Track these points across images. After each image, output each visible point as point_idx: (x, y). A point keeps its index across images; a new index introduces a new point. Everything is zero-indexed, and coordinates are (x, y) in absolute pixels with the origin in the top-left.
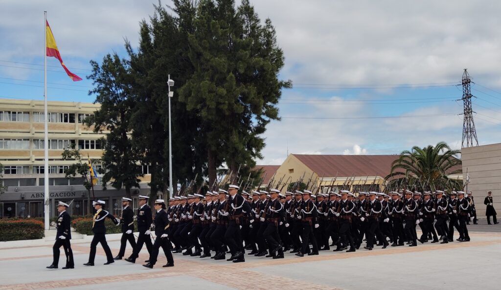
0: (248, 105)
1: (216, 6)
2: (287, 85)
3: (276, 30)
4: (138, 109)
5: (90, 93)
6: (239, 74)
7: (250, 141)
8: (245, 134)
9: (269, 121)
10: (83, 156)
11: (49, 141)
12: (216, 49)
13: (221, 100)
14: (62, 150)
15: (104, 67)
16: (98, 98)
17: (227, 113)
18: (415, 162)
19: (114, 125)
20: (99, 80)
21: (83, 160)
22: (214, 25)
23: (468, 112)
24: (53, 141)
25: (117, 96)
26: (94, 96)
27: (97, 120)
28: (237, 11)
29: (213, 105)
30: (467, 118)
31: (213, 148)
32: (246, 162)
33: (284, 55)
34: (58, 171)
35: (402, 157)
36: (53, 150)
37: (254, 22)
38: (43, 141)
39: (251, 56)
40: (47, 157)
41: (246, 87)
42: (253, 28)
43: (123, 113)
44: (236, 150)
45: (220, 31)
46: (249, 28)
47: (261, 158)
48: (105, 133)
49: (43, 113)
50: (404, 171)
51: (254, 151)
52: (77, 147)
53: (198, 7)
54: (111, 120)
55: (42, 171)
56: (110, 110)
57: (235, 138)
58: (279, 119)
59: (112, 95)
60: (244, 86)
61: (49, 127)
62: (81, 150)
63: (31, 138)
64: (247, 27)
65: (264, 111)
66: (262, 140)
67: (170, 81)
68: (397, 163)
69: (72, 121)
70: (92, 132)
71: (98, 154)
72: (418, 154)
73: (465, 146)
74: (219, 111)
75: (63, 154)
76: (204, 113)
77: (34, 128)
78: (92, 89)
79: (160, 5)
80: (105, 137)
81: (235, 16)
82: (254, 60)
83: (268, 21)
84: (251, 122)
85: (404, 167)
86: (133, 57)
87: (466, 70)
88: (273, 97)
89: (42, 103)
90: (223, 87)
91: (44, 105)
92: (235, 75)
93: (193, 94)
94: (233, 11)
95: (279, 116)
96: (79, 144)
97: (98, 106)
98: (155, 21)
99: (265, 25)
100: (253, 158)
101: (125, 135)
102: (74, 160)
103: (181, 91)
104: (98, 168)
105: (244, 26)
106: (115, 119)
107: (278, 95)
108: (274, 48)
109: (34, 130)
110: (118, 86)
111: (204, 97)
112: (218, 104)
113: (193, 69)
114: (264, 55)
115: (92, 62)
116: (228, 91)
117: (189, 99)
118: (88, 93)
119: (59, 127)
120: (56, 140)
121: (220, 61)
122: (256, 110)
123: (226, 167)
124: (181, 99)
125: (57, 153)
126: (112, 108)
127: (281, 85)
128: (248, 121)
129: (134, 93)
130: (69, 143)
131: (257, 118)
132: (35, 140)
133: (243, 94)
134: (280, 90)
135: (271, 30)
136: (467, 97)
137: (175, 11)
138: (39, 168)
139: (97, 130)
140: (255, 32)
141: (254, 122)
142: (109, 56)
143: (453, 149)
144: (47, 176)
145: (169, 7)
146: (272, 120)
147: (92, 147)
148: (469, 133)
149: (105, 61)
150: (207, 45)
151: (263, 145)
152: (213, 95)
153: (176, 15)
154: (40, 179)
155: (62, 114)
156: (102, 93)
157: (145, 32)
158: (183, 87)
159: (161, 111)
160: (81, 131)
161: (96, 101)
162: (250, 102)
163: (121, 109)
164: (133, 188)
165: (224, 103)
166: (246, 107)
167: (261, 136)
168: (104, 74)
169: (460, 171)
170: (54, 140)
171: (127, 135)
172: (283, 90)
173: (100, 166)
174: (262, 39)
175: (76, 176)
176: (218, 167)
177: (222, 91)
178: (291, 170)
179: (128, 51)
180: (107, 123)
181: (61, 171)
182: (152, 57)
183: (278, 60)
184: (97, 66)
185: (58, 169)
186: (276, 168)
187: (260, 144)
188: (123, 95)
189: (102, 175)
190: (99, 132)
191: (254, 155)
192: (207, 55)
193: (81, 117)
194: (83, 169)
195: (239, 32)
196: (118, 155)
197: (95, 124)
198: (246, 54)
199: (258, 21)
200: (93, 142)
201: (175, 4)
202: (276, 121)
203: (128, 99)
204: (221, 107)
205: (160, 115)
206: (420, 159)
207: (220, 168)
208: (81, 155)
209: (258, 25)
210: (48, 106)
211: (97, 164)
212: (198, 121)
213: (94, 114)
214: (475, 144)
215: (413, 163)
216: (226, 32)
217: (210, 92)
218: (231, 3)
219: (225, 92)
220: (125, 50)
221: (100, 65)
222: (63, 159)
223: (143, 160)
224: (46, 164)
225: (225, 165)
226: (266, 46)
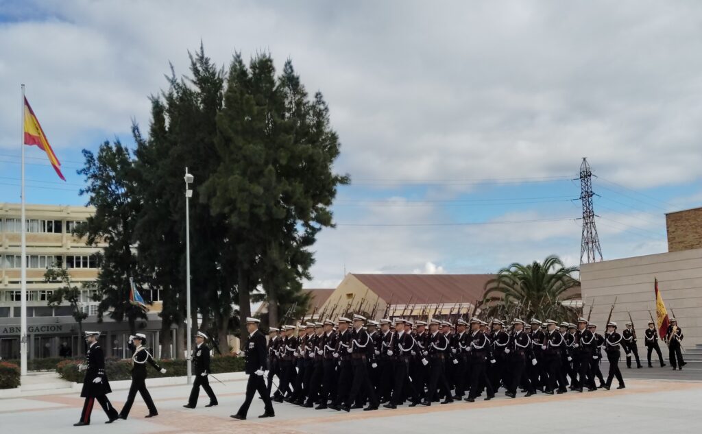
0: (293, 207)
1: (250, 76)
2: (344, 180)
3: (329, 107)
4: (145, 214)
5: (82, 192)
6: (280, 166)
7: (294, 256)
8: (288, 246)
9: (320, 229)
10: (73, 277)
11: (27, 257)
12: (251, 133)
13: (256, 202)
14: (44, 270)
15: (100, 158)
16: (92, 199)
17: (264, 219)
18: (517, 284)
19: (114, 235)
20: (94, 176)
21: (72, 282)
22: (248, 101)
23: (588, 216)
24: (33, 258)
25: (118, 197)
26: (87, 197)
27: (90, 228)
28: (278, 83)
29: (245, 208)
30: (587, 223)
31: (246, 266)
32: (289, 283)
33: (339, 141)
34: (39, 298)
35: (499, 278)
36: (33, 269)
37: (299, 97)
38: (19, 257)
39: (296, 142)
40: (24, 279)
41: (290, 184)
42: (299, 104)
43: (125, 219)
44: (275, 269)
45: (256, 108)
46: (294, 104)
47: (309, 278)
48: (101, 246)
49: (19, 220)
50: (502, 295)
51: (300, 269)
52: (64, 265)
53: (227, 76)
54: (110, 228)
55: (18, 298)
56: (109, 216)
57: (274, 254)
58: (333, 226)
59: (112, 195)
60: (287, 182)
61: (27, 239)
62: (70, 269)
63: (4, 253)
64: (291, 103)
65: (313, 215)
66: (310, 255)
67: (188, 176)
68: (494, 285)
69: (58, 230)
70: (84, 245)
71: (91, 274)
72: (520, 272)
73: (585, 260)
74: (254, 217)
75: (46, 275)
76: (234, 219)
77: (7, 241)
78: (85, 186)
79: (174, 76)
80: (102, 252)
81: (274, 89)
82: (301, 147)
83: (318, 95)
84: (296, 230)
85: (502, 290)
86: (141, 143)
87: (584, 159)
88: (326, 196)
89: (18, 207)
90: (259, 184)
91: (20, 210)
92: (275, 167)
93: (218, 194)
94: (272, 83)
95: (333, 222)
96: (67, 262)
97: (92, 210)
98: (170, 98)
99: (315, 100)
100: (298, 279)
101: (128, 249)
102: (61, 282)
103: (202, 189)
104: (92, 294)
105: (286, 102)
106: (115, 227)
107: (332, 194)
108: (327, 130)
109: (8, 243)
110: (120, 184)
111: (233, 197)
112: (253, 206)
113: (219, 159)
114: (313, 140)
115: (85, 152)
116: (266, 189)
117: (214, 200)
118: (78, 192)
119: (41, 239)
120: (37, 257)
121: (256, 149)
122: (303, 215)
123: (263, 292)
124: (202, 200)
125: (37, 274)
126: (111, 213)
127: (335, 180)
128: (291, 228)
129: (140, 192)
130: (54, 260)
131: (303, 225)
132: (10, 257)
133: (285, 193)
134: (335, 187)
135: (322, 107)
136: (587, 195)
137: (195, 83)
138: (14, 294)
139: (91, 242)
140: (300, 114)
141: (300, 230)
142: (107, 143)
143: (567, 265)
144: (24, 304)
145: (187, 78)
146: (324, 228)
147: (85, 265)
148: (590, 245)
149: (102, 150)
150: (240, 128)
151: (312, 261)
152: (245, 194)
153: (195, 89)
154: (15, 308)
155: (44, 222)
156: (98, 193)
157: (158, 110)
158: (207, 183)
159: (176, 217)
160: (70, 245)
161: (89, 203)
162: (295, 204)
163: (124, 212)
164: (139, 319)
165: (260, 206)
166: (288, 211)
167: (308, 249)
168: (100, 168)
169: (579, 296)
170: (34, 257)
171: (131, 249)
172: (339, 187)
173: (95, 291)
174: (311, 120)
175: (61, 305)
176: (252, 290)
177: (259, 190)
178: (350, 295)
179: (135, 136)
180: (104, 233)
181: (43, 298)
182: (165, 144)
183: (332, 150)
184: (92, 157)
185: (39, 295)
186: (329, 292)
187: (307, 260)
188: (126, 195)
189: (97, 303)
190: (93, 245)
191: (300, 275)
192: (239, 141)
193: (71, 225)
194: (73, 295)
195: (281, 109)
196: (119, 275)
197: (88, 234)
198: (290, 139)
199: (304, 95)
200: (85, 258)
201: (195, 74)
202: (329, 228)
203: (132, 201)
204: (256, 210)
205: (175, 222)
206: (525, 279)
207: (255, 292)
208: (69, 276)
209: (305, 100)
210: (27, 210)
211: (91, 288)
212: (224, 230)
213: (86, 221)
214: (598, 259)
215: (514, 284)
216: (263, 110)
217: (242, 190)
218: (270, 72)
219: (262, 191)
220: (131, 134)
221: (96, 156)
222: (45, 282)
223: (154, 283)
224: (24, 288)
225: (260, 289)
226: (316, 128)
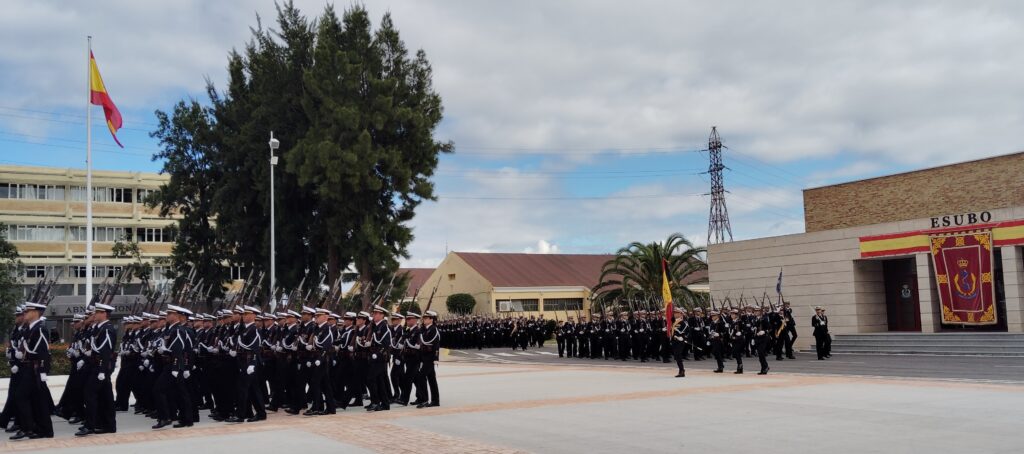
0: (389, 178)
1: (344, 30)
2: (447, 148)
3: (433, 67)
4: (226, 182)
5: (155, 158)
6: (376, 131)
7: (391, 231)
8: (385, 221)
9: (419, 202)
10: (144, 251)
11: (94, 229)
12: (344, 95)
13: (349, 171)
14: (113, 243)
15: (175, 120)
16: (167, 165)
17: (357, 190)
18: (638, 266)
19: (190, 205)
20: (169, 140)
21: (143, 257)
22: (340, 58)
23: (717, 191)
24: (99, 230)
25: (195, 163)
26: (161, 163)
27: (164, 198)
28: (374, 38)
29: (336, 178)
30: (715, 200)
31: (336, 241)
32: (385, 262)
33: (444, 103)
34: (106, 275)
35: (618, 258)
36: (99, 242)
37: (398, 54)
38: (84, 229)
39: (394, 105)
40: (89, 253)
41: (387, 152)
42: (398, 62)
43: (203, 188)
44: (370, 246)
45: (349, 67)
46: (392, 63)
47: (407, 257)
48: (176, 217)
49: (85, 188)
50: (620, 278)
51: (397, 246)
52: (135, 238)
53: (317, 31)
54: (186, 198)
55: (83, 274)
56: (185, 184)
57: (368, 228)
58: (434, 199)
59: (188, 162)
60: (384, 150)
61: (93, 209)
62: (141, 243)
63: (67, 224)
64: (389, 61)
65: (412, 187)
66: (408, 230)
67: (274, 142)
68: (612, 266)
69: (128, 199)
70: (157, 216)
71: (165, 249)
72: (641, 253)
73: (713, 240)
74: (346, 187)
75: (114, 249)
76: (323, 190)
77: (71, 210)
78: (158, 150)
79: (260, 29)
80: (177, 224)
81: (370, 45)
82: (399, 111)
83: (420, 53)
84: (392, 203)
85: (621, 272)
86: (218, 104)
87: (714, 128)
88: (427, 166)
89: (84, 174)
90: (352, 151)
91: (85, 176)
92: (370, 132)
93: (307, 161)
94: (368, 38)
95: (434, 194)
96: (138, 235)
97: (167, 177)
98: (251, 51)
99: (416, 58)
100: (395, 256)
101: (206, 221)
102: (130, 257)
103: (289, 156)
104: (166, 270)
105: (384, 60)
106: (191, 197)
107: (434, 163)
108: (429, 93)
109: (71, 213)
110: (197, 148)
111: (323, 165)
112: (344, 176)
113: (307, 123)
114: (413, 104)
115: (159, 113)
116: (361, 157)
117: (302, 168)
118: (151, 157)
119: (109, 209)
120: (104, 228)
121: (350, 112)
122: (400, 185)
123: (355, 271)
124: (289, 169)
125: (105, 248)
126: (187, 181)
127: (438, 148)
128: (387, 201)
129: (219, 157)
130: (124, 233)
131: (401, 198)
132: (74, 228)
133: (382, 161)
134: (436, 156)
135: (424, 67)
136: (716, 169)
137: (282, 37)
138: (79, 270)
139: (164, 213)
140: (398, 71)
141: (398, 203)
142: (182, 104)
143: (696, 245)
144: (89, 281)
145: (273, 31)
146: (423, 200)
147: (158, 239)
148: (719, 224)
149: (177, 111)
150: (330, 88)
151: (411, 238)
152: (336, 162)
153: (282, 43)
154: (80, 286)
155: (112, 190)
156: (172, 159)
157: (236, 69)
158: (294, 150)
159: (260, 187)
160: (142, 216)
161: (163, 171)
162: (392, 174)
163: (199, 183)
164: (217, 300)
165: (354, 175)
166: (385, 181)
167: (407, 224)
168: (175, 130)
169: (705, 280)
170: (101, 229)
171: (209, 222)
172: (441, 156)
173: (169, 267)
174: (410, 80)
175: (132, 282)
176: (343, 269)
177: (352, 157)
178: (452, 276)
179: (212, 97)
180: (179, 204)
181: (111, 274)
182: (247, 106)
183: (433, 111)
184: (166, 119)
185: (107, 270)
186: (428, 272)
187: (405, 237)
188: (203, 161)
189: (171, 281)
190: (167, 216)
191: (397, 253)
192: (330, 103)
193: (142, 194)
194: (144, 271)
195: (376, 68)
196: (195, 251)
197: (161, 204)
198: (389, 101)
199: (404, 52)
200: (158, 231)
201: (282, 27)
202: (430, 201)
203: (211, 168)
204: (350, 180)
205: (258, 192)
206: (645, 260)
207: (346, 271)
208: (140, 251)
209: (404, 59)
210: (93, 177)
211: (164, 264)
212: (313, 201)
213: (159, 189)
214: (727, 239)
215: (633, 266)
216: (357, 68)
217: (333, 157)
218: (365, 26)
219: (356, 159)
220: (207, 96)
221: (170, 117)
222: (113, 257)
223: (233, 259)
224: (89, 263)
225: (352, 268)
226: (417, 90)
